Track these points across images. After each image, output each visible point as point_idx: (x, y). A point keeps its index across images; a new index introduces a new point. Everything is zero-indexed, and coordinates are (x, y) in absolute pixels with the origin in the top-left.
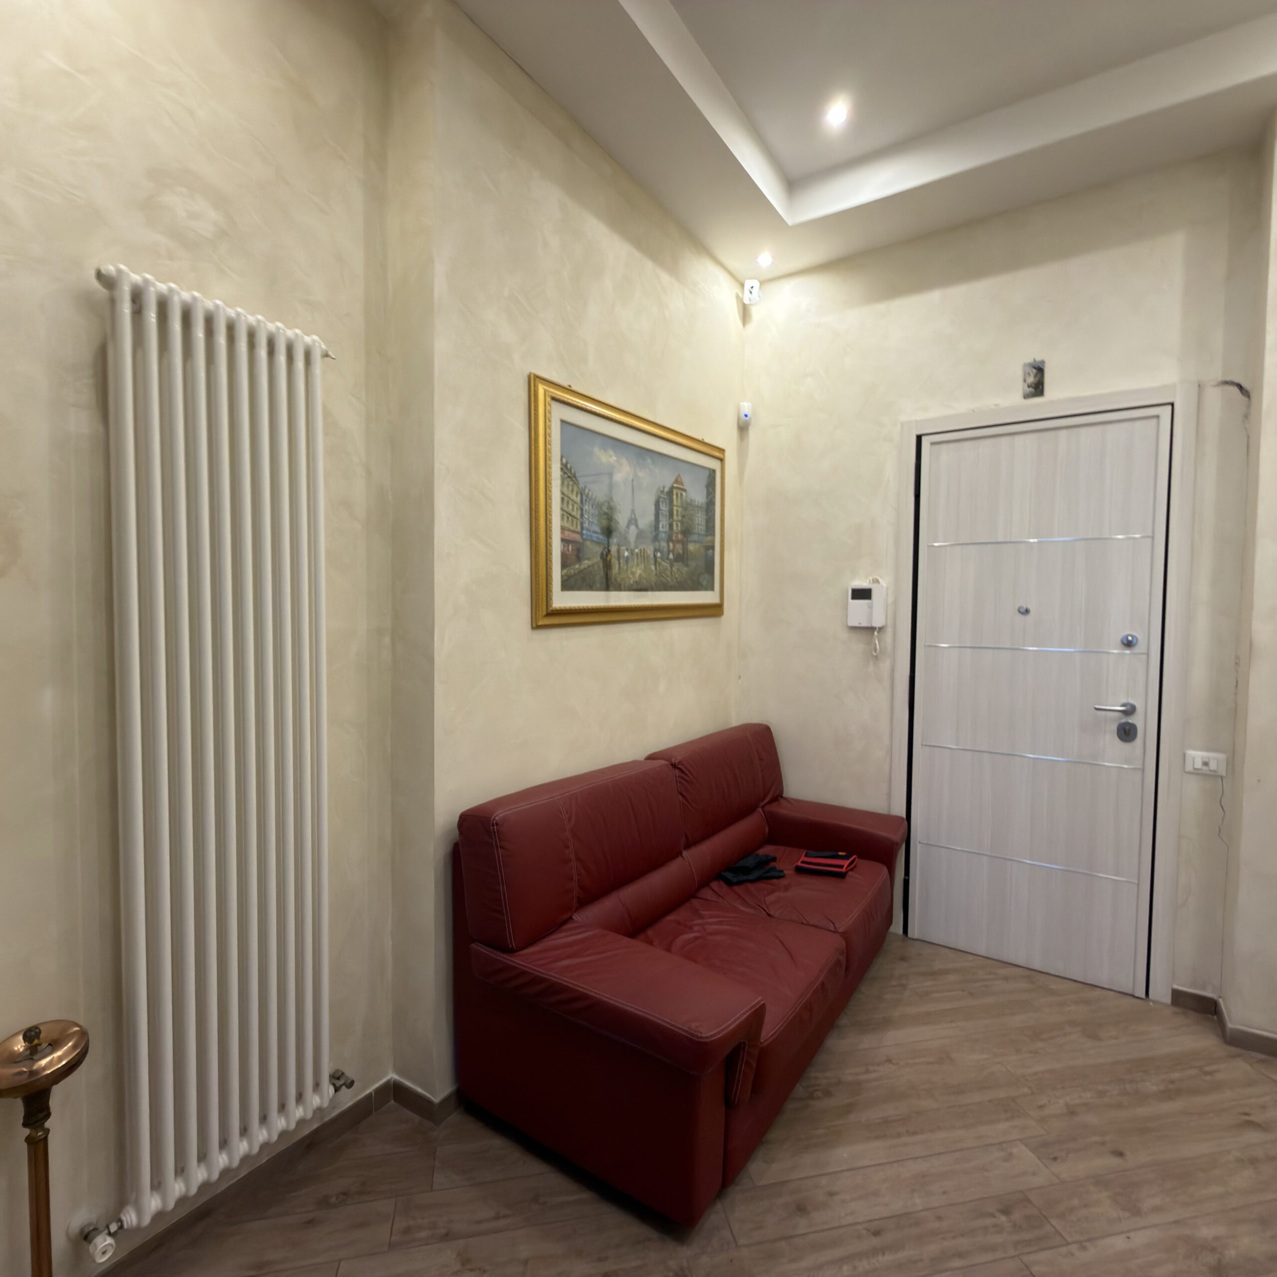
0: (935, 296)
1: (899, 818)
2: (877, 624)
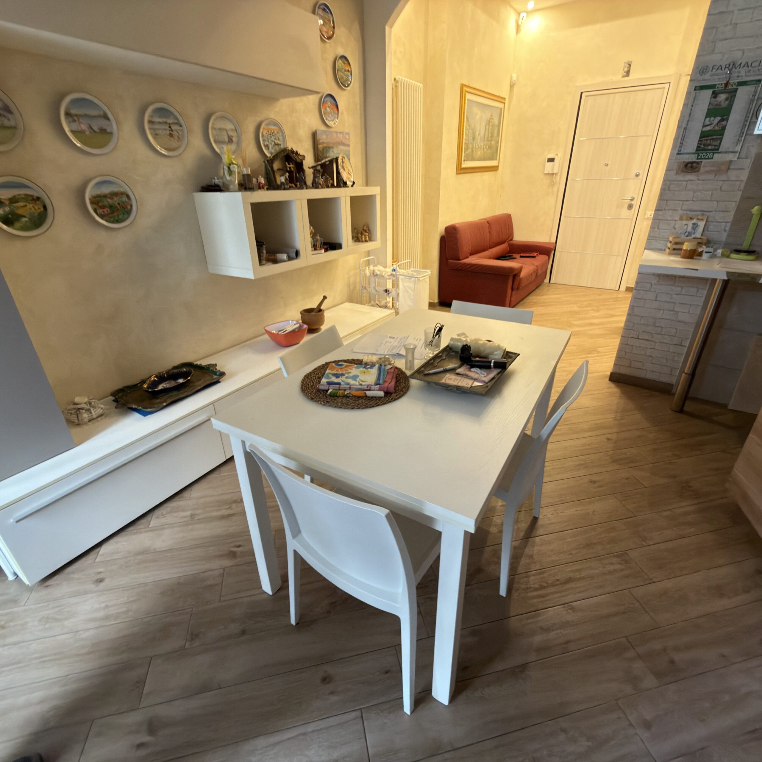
1: (553, 243)
2: (555, 172)
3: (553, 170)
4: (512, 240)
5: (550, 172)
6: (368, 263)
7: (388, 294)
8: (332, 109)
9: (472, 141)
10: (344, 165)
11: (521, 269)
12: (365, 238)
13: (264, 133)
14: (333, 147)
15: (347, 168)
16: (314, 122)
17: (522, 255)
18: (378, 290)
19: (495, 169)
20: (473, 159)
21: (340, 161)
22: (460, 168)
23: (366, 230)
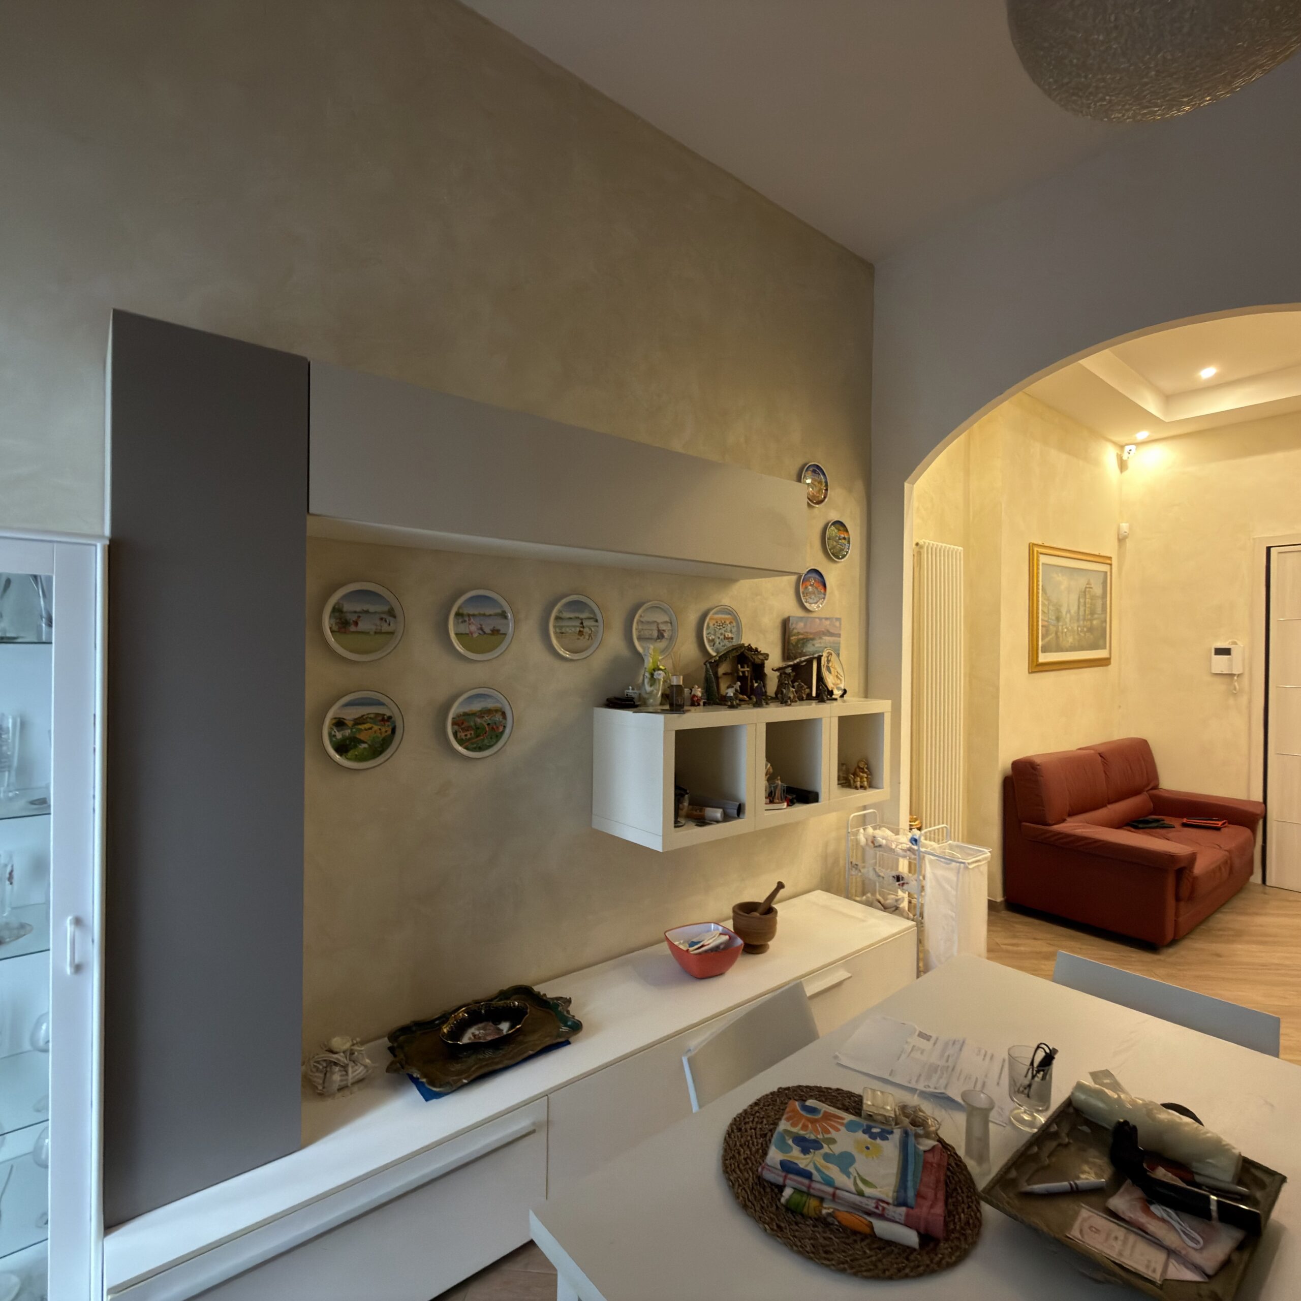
2: (1236, 671)
3: (1231, 668)
4: (1156, 787)
5: (1226, 672)
7: (903, 884)
8: (816, 588)
9: (1054, 622)
10: (830, 665)
12: (861, 782)
13: (711, 625)
14: (813, 639)
15: (835, 668)
17: (1185, 820)
18: (882, 874)
19: (1104, 662)
20: (1060, 649)
21: (824, 660)
22: (1035, 664)
23: (863, 769)
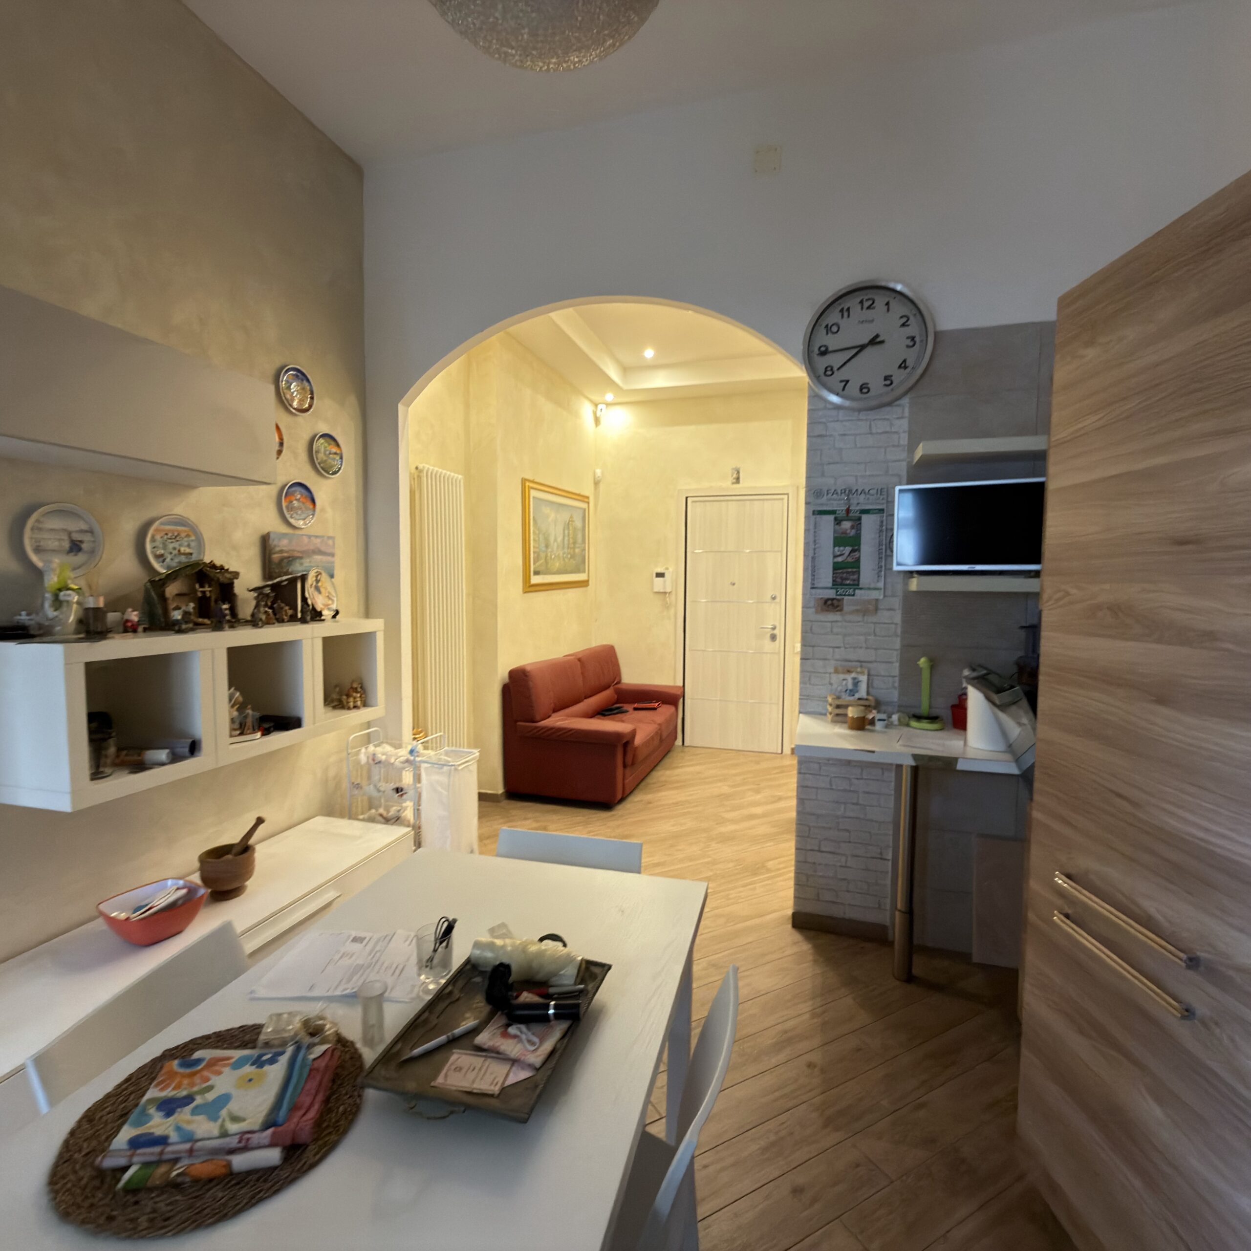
0: (692, 428)
1: (679, 687)
2: (668, 590)
3: (665, 587)
4: (619, 682)
5: (662, 591)
6: (368, 739)
7: (402, 795)
8: (303, 503)
9: (544, 549)
10: (320, 584)
11: (633, 733)
12: (355, 702)
13: (158, 537)
14: (301, 558)
15: (326, 589)
16: (269, 522)
17: (636, 705)
18: (382, 789)
19: (584, 584)
20: (548, 572)
21: (311, 580)
22: (528, 585)
23: (356, 688)
